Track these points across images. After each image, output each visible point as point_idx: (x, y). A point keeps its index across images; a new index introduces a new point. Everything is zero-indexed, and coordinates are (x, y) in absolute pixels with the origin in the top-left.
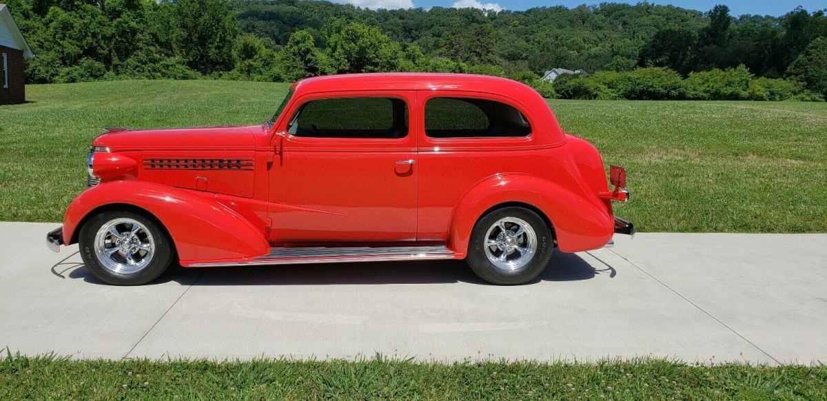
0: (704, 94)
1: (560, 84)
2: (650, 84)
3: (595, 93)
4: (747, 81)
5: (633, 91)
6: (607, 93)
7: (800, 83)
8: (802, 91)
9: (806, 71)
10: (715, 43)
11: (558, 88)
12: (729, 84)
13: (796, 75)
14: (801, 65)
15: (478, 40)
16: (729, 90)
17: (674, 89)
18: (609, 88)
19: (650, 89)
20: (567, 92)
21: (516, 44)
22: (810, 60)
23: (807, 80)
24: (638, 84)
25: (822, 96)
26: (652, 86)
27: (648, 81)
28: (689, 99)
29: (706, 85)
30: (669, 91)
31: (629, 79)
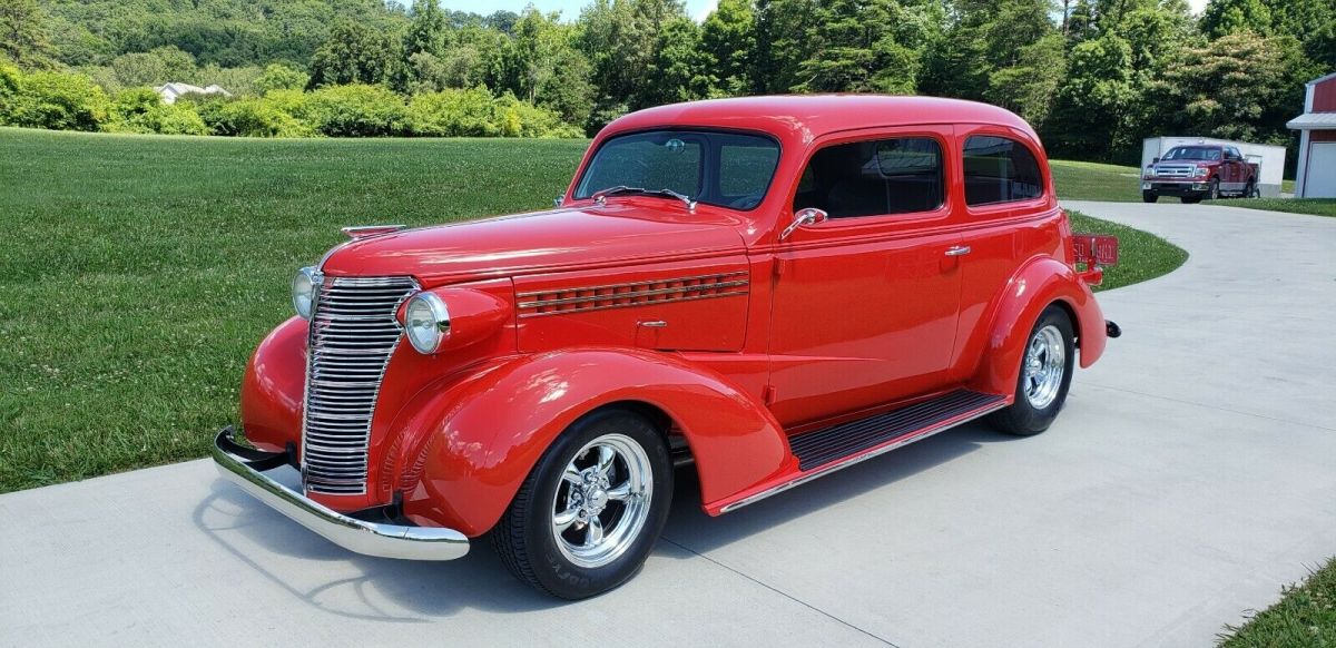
0: (438, 128)
1: (212, 110)
2: (359, 111)
3: (273, 125)
4: (492, 109)
5: (334, 124)
6: (293, 126)
7: (555, 113)
8: (558, 123)
9: (560, 96)
10: (426, 48)
11: (210, 118)
12: (469, 113)
13: (549, 101)
14: (553, 87)
15: (7, 23)
16: (471, 122)
17: (397, 119)
18: (295, 117)
19: (361, 120)
20: (225, 124)
21: (72, 34)
22: (562, 81)
23: (562, 107)
24: (341, 112)
25: (583, 131)
26: (362, 115)
27: (357, 107)
28: (418, 135)
29: (439, 114)
30: (389, 123)
31: (326, 104)
